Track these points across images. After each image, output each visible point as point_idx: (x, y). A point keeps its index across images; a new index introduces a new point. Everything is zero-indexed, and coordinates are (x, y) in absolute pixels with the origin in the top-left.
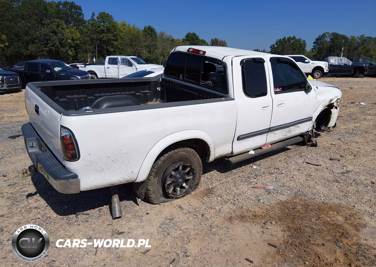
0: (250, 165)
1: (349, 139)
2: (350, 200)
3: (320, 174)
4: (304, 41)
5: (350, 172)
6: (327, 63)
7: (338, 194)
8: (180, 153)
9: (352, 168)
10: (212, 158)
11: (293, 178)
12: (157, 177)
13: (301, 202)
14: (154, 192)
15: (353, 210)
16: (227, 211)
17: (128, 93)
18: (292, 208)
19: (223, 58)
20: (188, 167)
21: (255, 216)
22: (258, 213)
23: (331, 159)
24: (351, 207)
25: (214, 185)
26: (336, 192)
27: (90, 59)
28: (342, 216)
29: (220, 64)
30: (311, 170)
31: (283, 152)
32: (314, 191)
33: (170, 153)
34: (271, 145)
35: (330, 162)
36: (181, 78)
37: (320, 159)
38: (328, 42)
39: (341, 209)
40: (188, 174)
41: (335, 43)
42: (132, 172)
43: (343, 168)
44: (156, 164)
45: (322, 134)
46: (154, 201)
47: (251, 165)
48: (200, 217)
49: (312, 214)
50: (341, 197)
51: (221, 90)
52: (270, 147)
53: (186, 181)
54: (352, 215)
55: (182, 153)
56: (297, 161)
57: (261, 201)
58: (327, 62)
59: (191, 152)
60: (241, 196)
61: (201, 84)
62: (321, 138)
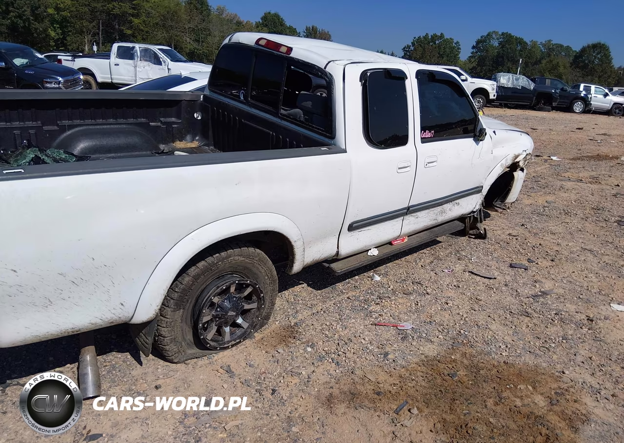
0: (369, 272)
1: (539, 226)
2: (555, 357)
3: (495, 297)
4: (457, 43)
5: (547, 295)
6: (495, 83)
7: (531, 343)
8: (232, 258)
9: (551, 285)
10: (297, 267)
11: (447, 304)
12: (182, 310)
13: (465, 361)
14: (174, 340)
15: (561, 380)
16: (323, 379)
17: (131, 120)
18: (449, 375)
19: (327, 64)
20: (248, 286)
21: (378, 394)
22: (384, 387)
23: (511, 266)
24: (557, 374)
25: (300, 317)
26: (527, 339)
27: (88, 46)
28: (542, 394)
29: (321, 77)
30: (479, 288)
31: (428, 249)
32: (488, 335)
33: (210, 260)
34: (408, 236)
35: (512, 272)
36: (242, 98)
37: (493, 263)
38: (495, 48)
39: (539, 378)
40: (248, 298)
41: (506, 51)
42: (122, 304)
43: (535, 286)
44: (178, 283)
45: (492, 213)
46: (173, 357)
47: (371, 273)
48: (268, 394)
49: (487, 388)
50: (538, 352)
51: (321, 130)
52: (406, 240)
53: (244, 313)
54: (561, 393)
55: (237, 258)
56: (454, 267)
57: (389, 356)
58: (495, 81)
59: (256, 257)
60: (352, 344)
61: (281, 114)
62: (492, 221)
